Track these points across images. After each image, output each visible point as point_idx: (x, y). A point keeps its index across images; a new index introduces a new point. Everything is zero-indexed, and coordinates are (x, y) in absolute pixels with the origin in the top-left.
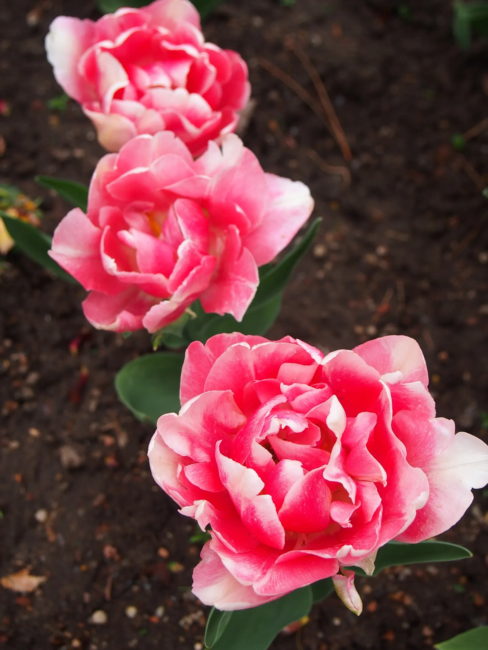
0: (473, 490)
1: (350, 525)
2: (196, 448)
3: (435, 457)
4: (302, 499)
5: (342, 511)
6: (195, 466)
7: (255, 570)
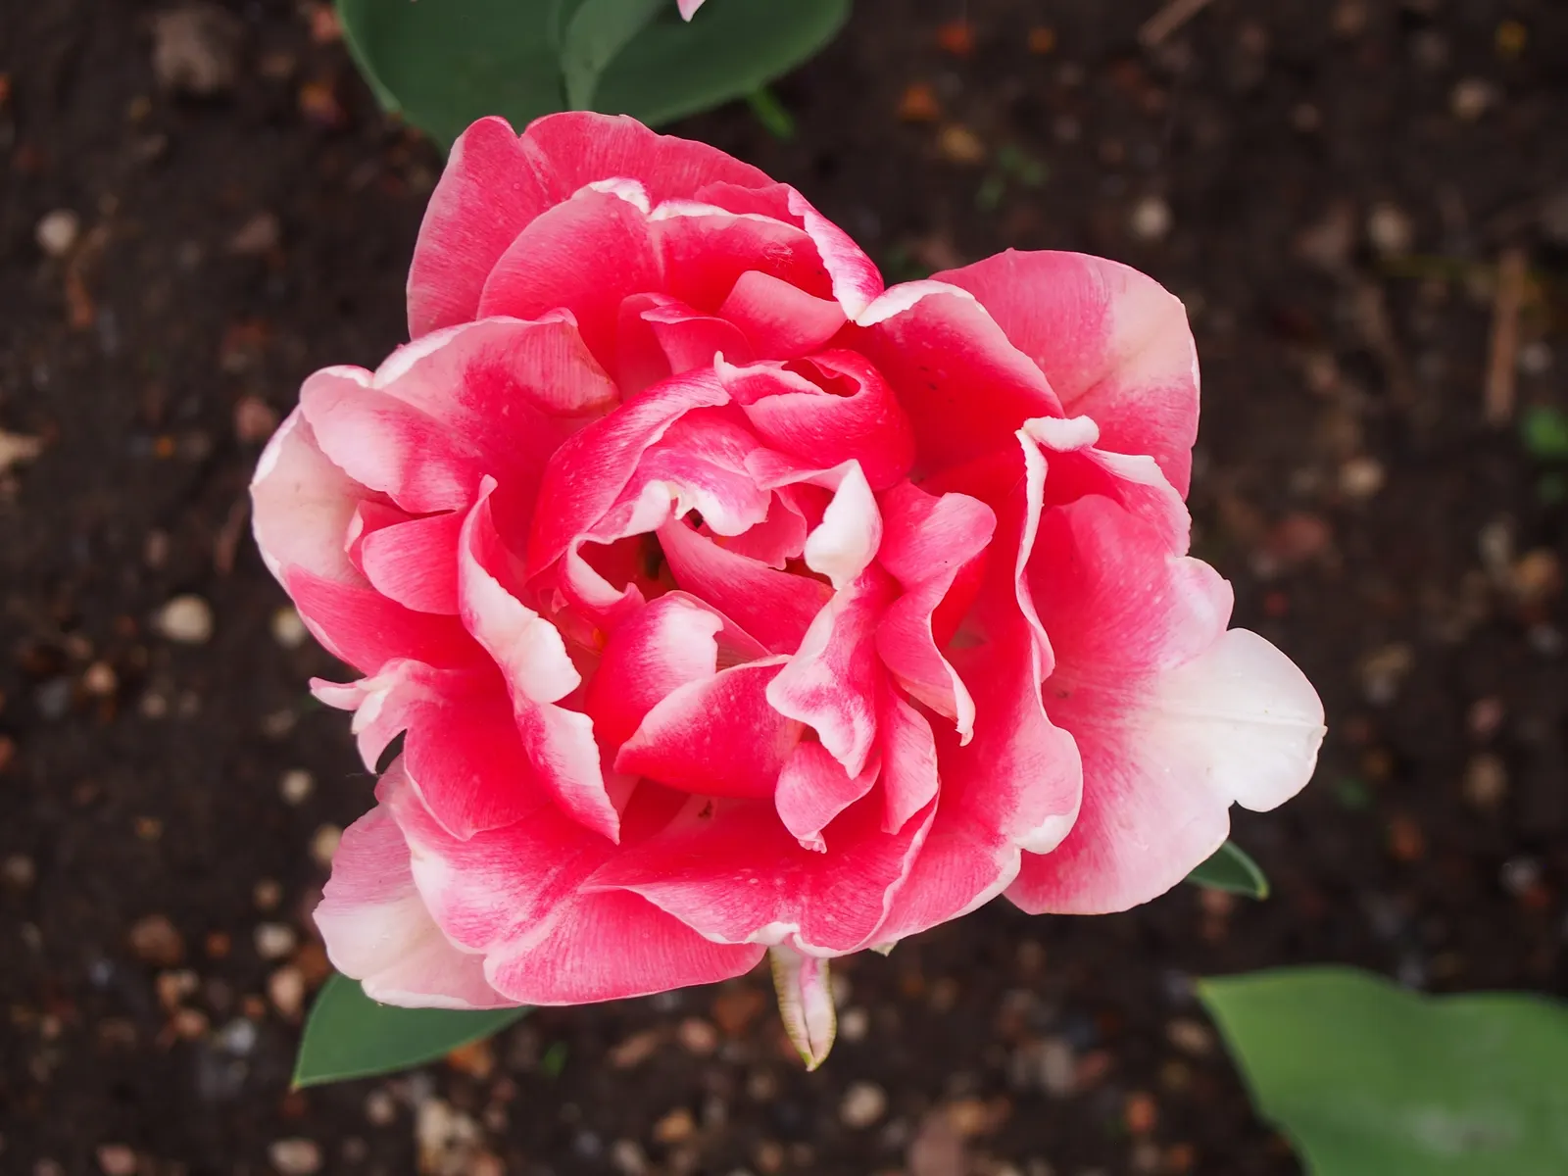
0: (1236, 811)
1: (819, 845)
2: (426, 463)
3: (1154, 671)
4: (698, 727)
5: (812, 792)
6: (403, 530)
7: (516, 894)
